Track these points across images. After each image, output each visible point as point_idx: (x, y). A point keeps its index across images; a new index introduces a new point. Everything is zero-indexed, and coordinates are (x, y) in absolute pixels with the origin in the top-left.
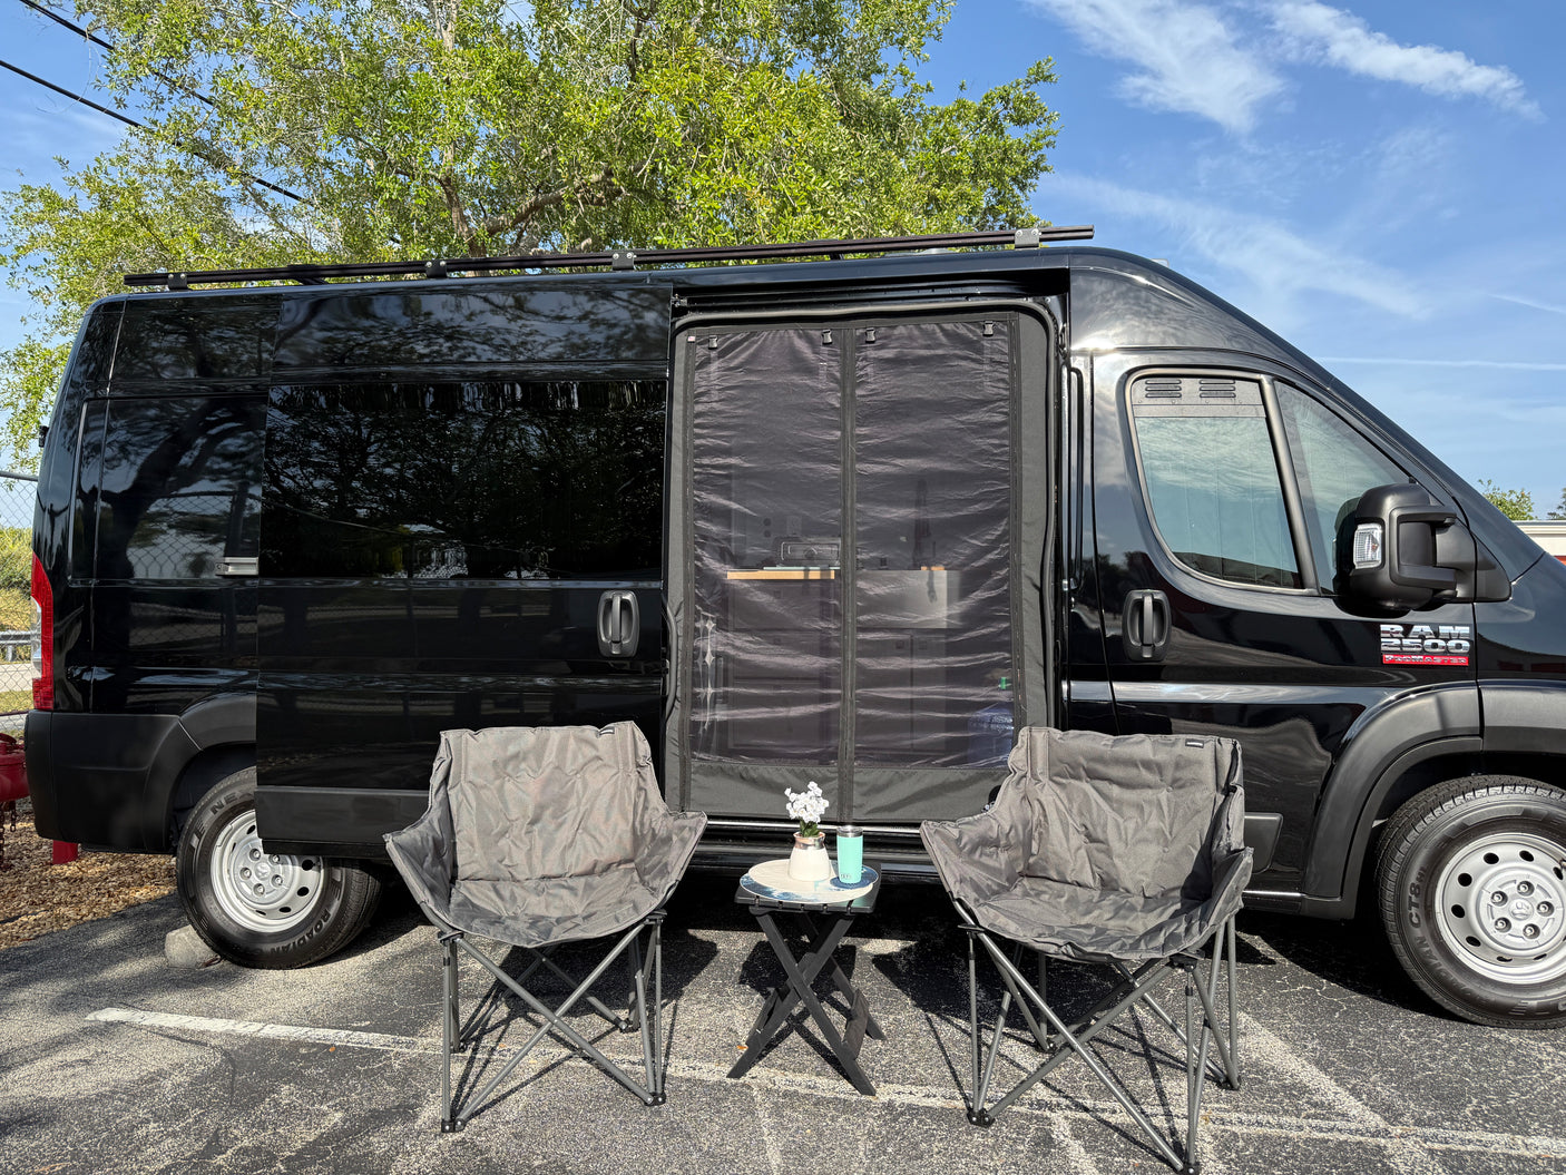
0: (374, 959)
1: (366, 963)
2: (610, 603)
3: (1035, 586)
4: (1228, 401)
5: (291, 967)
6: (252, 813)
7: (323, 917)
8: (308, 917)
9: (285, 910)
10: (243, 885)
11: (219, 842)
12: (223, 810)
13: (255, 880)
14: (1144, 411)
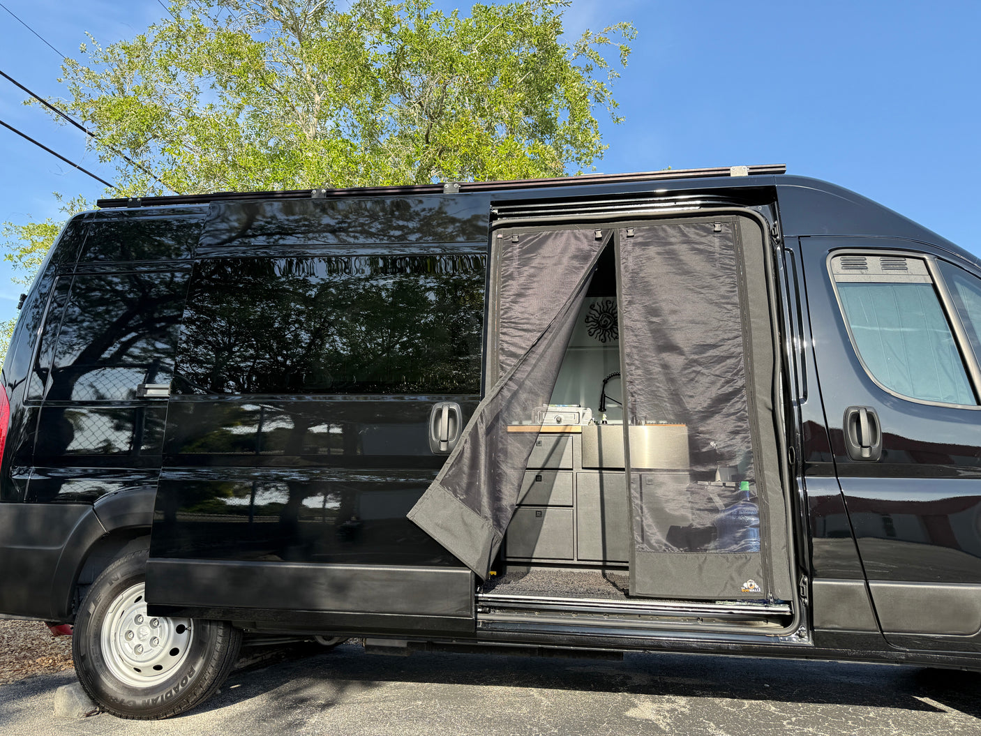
0: (226, 715)
1: (219, 717)
2: (440, 412)
3: (769, 409)
4: (902, 272)
5: (157, 718)
6: (143, 585)
7: (189, 673)
8: (176, 675)
9: (158, 668)
10: (127, 645)
11: (111, 609)
12: (119, 581)
13: (136, 641)
14: (841, 279)
